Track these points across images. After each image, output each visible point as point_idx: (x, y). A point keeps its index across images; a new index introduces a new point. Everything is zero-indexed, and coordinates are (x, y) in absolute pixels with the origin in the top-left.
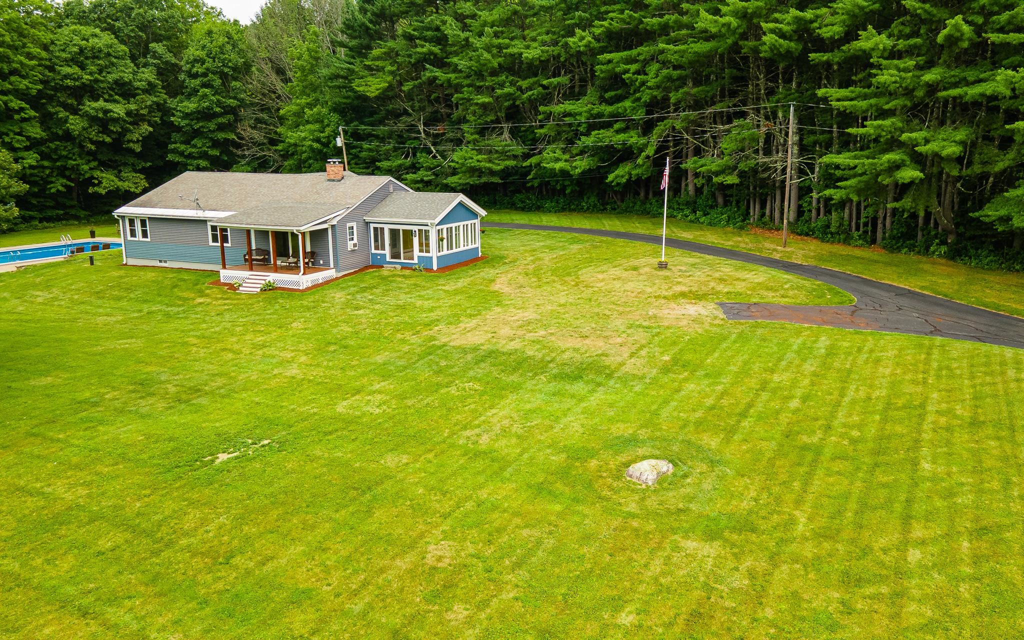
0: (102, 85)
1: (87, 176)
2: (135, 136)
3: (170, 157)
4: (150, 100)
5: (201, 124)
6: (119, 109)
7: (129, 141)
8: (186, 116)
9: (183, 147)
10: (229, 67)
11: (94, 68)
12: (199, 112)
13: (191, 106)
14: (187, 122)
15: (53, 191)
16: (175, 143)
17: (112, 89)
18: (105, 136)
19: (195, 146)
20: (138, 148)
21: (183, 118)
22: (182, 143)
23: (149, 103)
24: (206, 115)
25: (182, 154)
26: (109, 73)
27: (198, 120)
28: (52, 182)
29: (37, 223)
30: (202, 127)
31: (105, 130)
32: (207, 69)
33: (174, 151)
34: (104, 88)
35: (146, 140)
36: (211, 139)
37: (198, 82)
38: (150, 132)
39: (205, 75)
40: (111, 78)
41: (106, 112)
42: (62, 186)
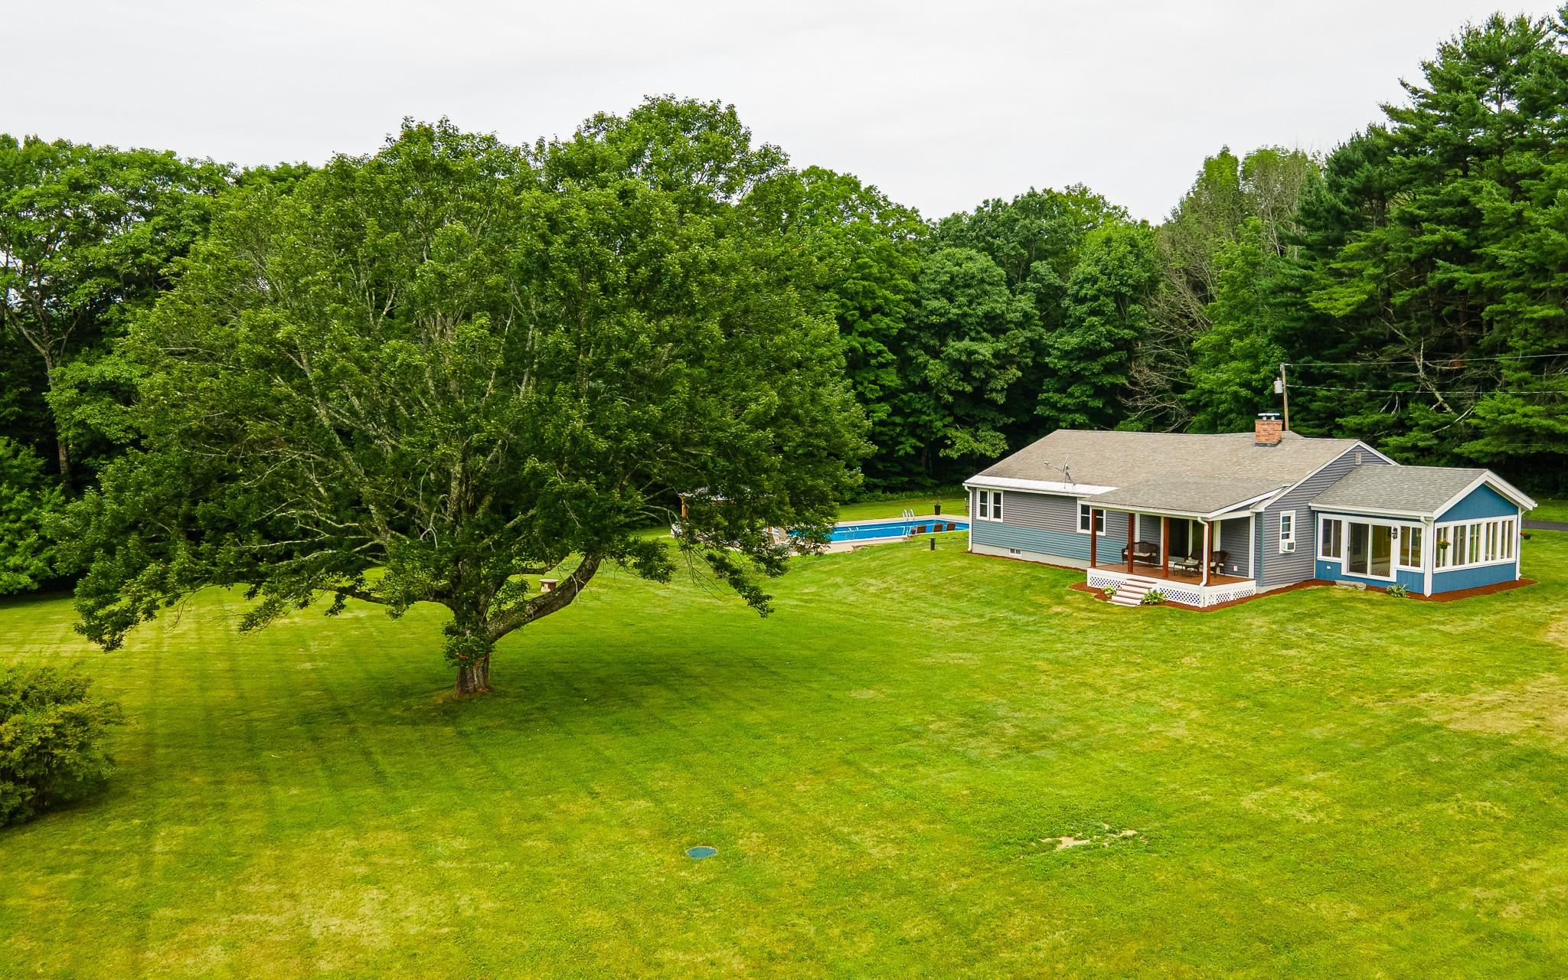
0: (970, 320)
1: (940, 434)
2: (1000, 384)
3: (1039, 410)
4: (1022, 335)
5: (1082, 365)
6: (985, 350)
7: (992, 390)
8: (1066, 354)
9: (1056, 397)
10: (1129, 285)
11: (963, 300)
12: (1081, 349)
13: (1072, 341)
14: (1064, 363)
15: (901, 453)
16: (1047, 391)
17: (980, 324)
18: (965, 384)
19: (1071, 395)
20: (1001, 399)
21: (1060, 358)
22: (1056, 391)
23: (1021, 340)
24: (1090, 353)
25: (1054, 406)
26: (979, 304)
27: (1080, 359)
28: (902, 443)
29: (880, 493)
30: (1084, 369)
31: (967, 377)
32: (1099, 290)
33: (1046, 402)
34: (972, 324)
35: (1012, 389)
36: (1094, 385)
37: (1084, 308)
38: (1018, 378)
39: (1095, 298)
40: (981, 310)
41: (970, 353)
42: (911, 447)
